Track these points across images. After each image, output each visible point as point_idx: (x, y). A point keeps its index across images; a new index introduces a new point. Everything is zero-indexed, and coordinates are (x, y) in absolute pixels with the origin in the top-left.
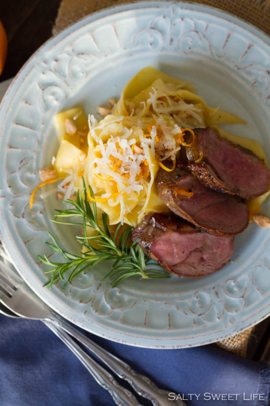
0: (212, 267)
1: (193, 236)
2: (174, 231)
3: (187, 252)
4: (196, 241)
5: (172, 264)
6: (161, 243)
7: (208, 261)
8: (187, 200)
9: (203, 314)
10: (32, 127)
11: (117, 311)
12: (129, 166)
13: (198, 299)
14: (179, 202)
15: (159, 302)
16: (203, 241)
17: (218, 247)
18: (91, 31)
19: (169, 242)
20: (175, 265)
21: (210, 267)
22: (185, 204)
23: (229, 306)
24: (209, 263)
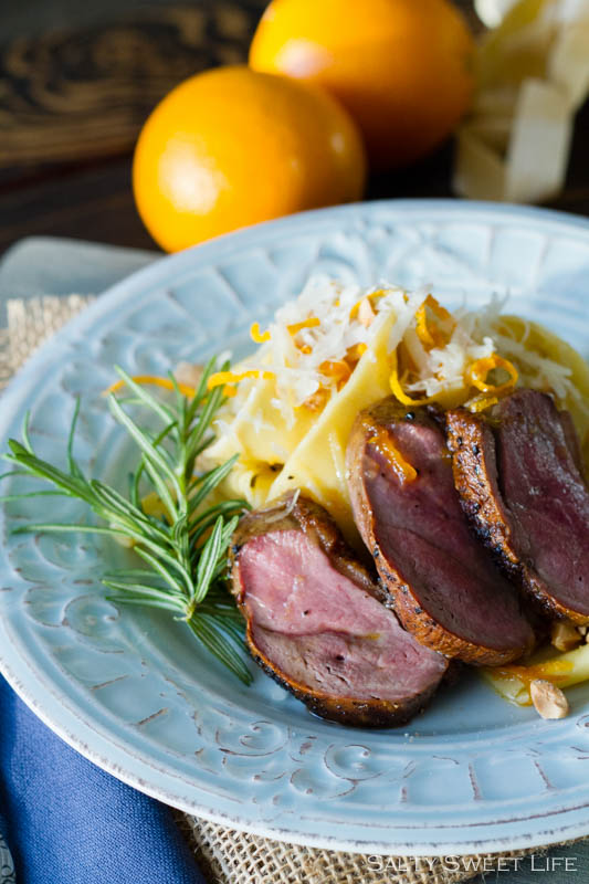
0: (345, 687)
1: (357, 595)
2: (322, 547)
3: (316, 619)
4: (356, 615)
5: (263, 623)
6: (276, 554)
7: (345, 669)
8: (394, 483)
9: (234, 754)
10: (242, 298)
11: (71, 636)
12: (324, 333)
13: (258, 731)
14: (372, 475)
15: (169, 684)
16: (374, 626)
17: (394, 661)
18: (496, 228)
19: (292, 563)
20: (269, 631)
21: (339, 682)
22: (382, 487)
23: (304, 777)
24: (345, 673)
